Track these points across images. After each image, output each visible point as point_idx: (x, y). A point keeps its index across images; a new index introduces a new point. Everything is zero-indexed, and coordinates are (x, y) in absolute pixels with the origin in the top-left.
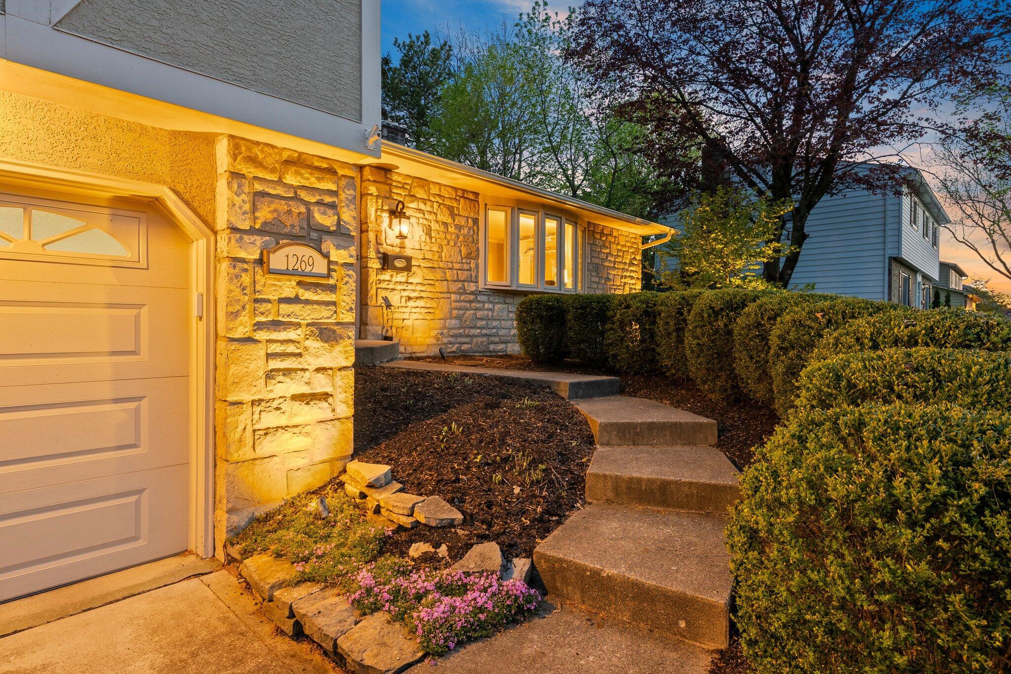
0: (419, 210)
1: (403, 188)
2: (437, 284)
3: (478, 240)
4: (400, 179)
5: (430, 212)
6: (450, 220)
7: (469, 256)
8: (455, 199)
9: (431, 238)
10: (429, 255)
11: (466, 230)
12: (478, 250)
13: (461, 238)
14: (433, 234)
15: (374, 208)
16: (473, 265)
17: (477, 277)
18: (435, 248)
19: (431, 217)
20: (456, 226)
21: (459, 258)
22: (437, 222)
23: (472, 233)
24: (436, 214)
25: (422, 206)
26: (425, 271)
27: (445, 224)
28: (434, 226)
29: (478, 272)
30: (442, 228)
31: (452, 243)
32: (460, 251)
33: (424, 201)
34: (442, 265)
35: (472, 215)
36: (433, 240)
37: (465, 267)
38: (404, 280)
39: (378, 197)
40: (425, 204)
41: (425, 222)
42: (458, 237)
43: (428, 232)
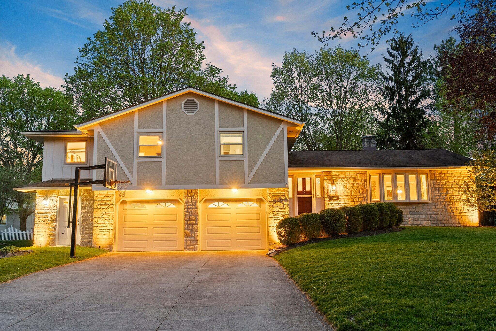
0: (342, 181)
1: (336, 175)
2: (350, 203)
3: (367, 187)
4: (334, 173)
5: (346, 181)
6: (354, 182)
7: (363, 192)
8: (356, 175)
9: (347, 189)
10: (346, 194)
11: (361, 184)
12: (367, 190)
13: (359, 187)
14: (348, 188)
15: (326, 183)
16: (365, 196)
17: (367, 199)
18: (349, 192)
19: (347, 182)
20: (357, 184)
21: (359, 194)
22: (349, 183)
23: (364, 185)
24: (349, 181)
25: (343, 180)
26: (345, 199)
27: (352, 184)
28: (348, 185)
29: (367, 197)
30: (351, 185)
31: (355, 189)
32: (359, 191)
33: (344, 178)
34: (352, 197)
35: (364, 179)
36: (348, 189)
37: (362, 196)
38: (338, 203)
39: (327, 180)
40: (344, 179)
41: (344, 184)
42: (358, 187)
43: (346, 187)
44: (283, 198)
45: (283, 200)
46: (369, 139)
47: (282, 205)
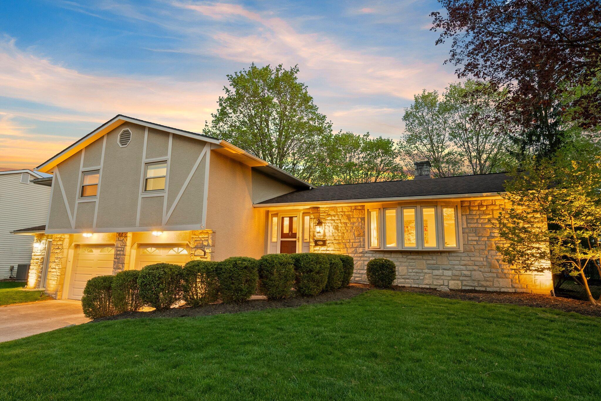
0: (332, 220)
1: (325, 212)
2: (341, 250)
3: (364, 228)
4: (323, 210)
5: (337, 220)
6: (347, 221)
7: (359, 235)
8: (351, 211)
9: (338, 230)
10: (337, 238)
11: (357, 224)
12: (364, 232)
13: (354, 228)
14: (339, 229)
15: (313, 223)
16: (361, 240)
17: (364, 245)
18: (340, 234)
20: (351, 223)
21: (354, 237)
22: (341, 223)
23: (361, 224)
24: (340, 220)
25: (333, 218)
26: (335, 244)
27: (346, 223)
28: (340, 225)
29: (364, 242)
30: (343, 225)
31: (349, 231)
32: (354, 234)
33: (334, 216)
34: (344, 241)
35: (360, 216)
36: (339, 231)
37: (357, 241)
38: (325, 249)
39: (314, 218)
40: (335, 217)
41: (335, 224)
42: (353, 228)
43: (336, 228)
44: (205, 243)
45: (205, 246)
46: (420, 166)
47: (203, 253)
